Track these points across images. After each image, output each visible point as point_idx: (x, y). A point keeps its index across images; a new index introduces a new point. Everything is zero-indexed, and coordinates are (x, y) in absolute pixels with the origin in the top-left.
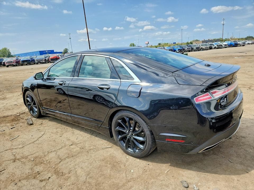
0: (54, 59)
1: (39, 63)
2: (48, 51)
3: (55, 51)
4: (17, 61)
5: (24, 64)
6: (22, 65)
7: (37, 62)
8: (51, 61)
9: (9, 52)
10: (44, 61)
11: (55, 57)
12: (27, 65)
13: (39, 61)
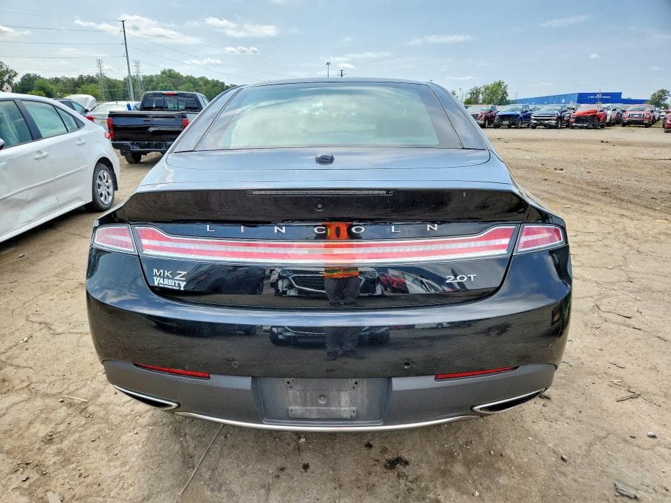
0: (585, 117)
1: (538, 125)
2: (604, 94)
3: (623, 97)
4: (489, 114)
5: (502, 125)
6: (497, 126)
7: (535, 122)
8: (574, 124)
9: (505, 93)
10: (554, 122)
11: (589, 113)
12: (509, 127)
13: (541, 120)
